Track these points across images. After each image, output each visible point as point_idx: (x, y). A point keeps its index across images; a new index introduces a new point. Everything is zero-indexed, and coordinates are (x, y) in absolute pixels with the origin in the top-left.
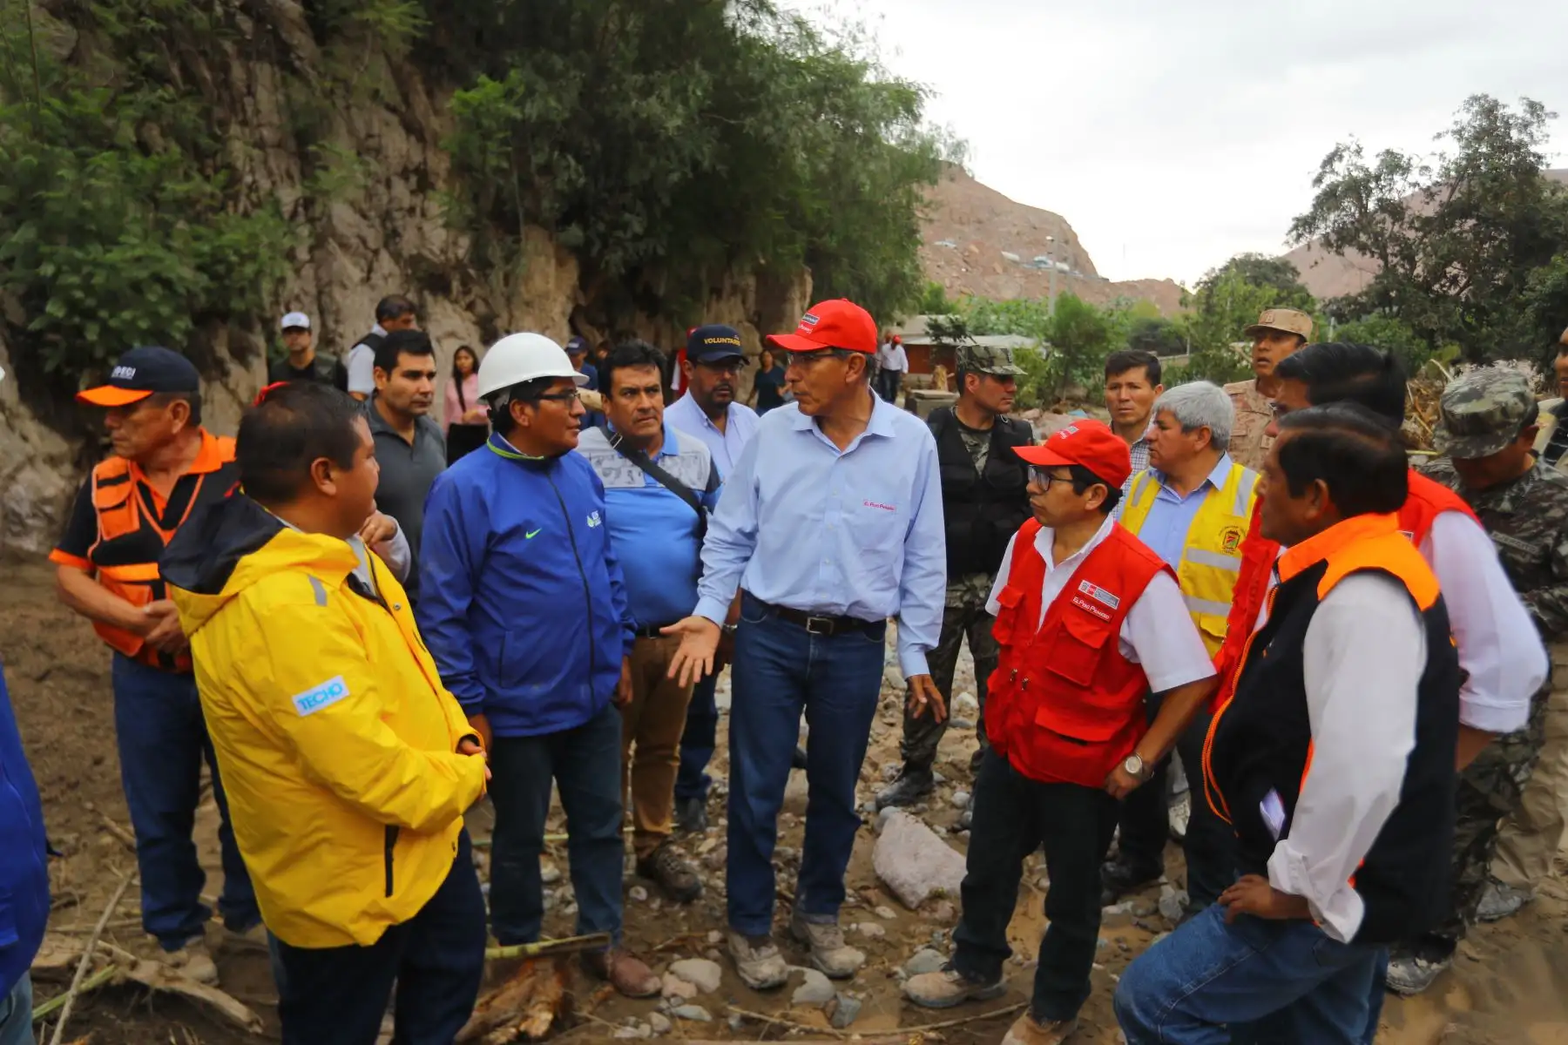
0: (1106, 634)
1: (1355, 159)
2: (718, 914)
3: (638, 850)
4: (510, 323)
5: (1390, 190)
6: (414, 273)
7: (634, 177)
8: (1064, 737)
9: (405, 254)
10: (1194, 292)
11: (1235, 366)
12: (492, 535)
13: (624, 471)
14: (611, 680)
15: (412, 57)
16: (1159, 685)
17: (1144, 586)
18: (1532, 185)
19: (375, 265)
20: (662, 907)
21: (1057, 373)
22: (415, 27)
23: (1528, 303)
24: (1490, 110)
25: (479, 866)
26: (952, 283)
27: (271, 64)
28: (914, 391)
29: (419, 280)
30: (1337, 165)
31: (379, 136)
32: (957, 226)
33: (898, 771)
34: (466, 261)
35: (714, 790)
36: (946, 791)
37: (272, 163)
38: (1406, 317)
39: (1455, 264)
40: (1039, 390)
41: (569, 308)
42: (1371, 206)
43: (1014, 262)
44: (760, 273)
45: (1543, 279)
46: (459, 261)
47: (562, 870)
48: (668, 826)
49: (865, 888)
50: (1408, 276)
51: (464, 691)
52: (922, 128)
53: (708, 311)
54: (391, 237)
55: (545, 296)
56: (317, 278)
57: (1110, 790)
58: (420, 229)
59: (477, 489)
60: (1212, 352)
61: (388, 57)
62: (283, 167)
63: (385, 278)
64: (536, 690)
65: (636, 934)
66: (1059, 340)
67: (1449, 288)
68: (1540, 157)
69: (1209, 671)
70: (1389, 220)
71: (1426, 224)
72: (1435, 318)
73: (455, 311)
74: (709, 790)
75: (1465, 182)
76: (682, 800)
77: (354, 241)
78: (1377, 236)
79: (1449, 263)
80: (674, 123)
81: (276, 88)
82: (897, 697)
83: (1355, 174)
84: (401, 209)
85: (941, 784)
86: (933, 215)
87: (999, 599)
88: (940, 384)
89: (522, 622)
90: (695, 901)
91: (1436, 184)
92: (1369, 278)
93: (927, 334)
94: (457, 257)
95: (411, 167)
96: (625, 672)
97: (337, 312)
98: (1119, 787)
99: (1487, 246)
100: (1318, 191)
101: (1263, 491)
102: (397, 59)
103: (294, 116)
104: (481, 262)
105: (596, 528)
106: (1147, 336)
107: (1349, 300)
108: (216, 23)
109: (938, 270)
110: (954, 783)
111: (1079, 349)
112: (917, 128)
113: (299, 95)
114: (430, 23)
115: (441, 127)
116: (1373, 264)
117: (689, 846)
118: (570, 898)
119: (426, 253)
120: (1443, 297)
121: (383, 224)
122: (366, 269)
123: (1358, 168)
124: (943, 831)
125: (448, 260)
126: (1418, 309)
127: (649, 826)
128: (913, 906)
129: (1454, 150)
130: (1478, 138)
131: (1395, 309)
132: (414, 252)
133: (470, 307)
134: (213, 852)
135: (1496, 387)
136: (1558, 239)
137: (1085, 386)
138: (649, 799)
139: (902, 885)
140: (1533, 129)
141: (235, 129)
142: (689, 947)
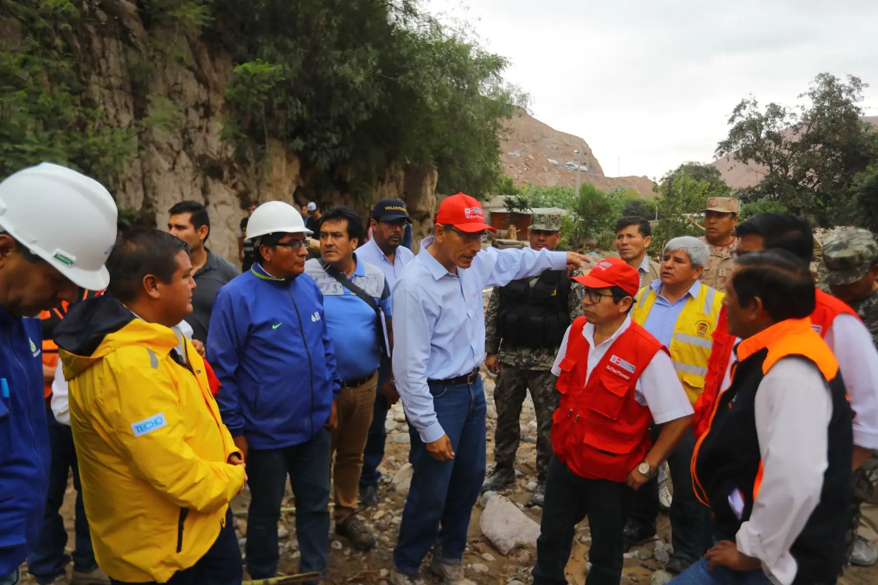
0: (627, 388)
1: (753, 108)
2: (385, 558)
3: (337, 518)
4: (258, 196)
5: (774, 127)
6: (201, 166)
7: (334, 112)
8: (601, 451)
9: (196, 154)
10: (660, 184)
11: (685, 227)
12: (251, 326)
13: (332, 286)
14: (325, 415)
15: (202, 38)
16: (659, 419)
17: (651, 359)
18: (855, 125)
19: (178, 160)
20: (351, 554)
21: (581, 230)
22: (204, 20)
23: (854, 193)
24: (830, 82)
25: (237, 528)
26: (518, 176)
27: (117, 39)
28: (497, 240)
29: (204, 170)
30: (743, 112)
31: (182, 84)
32: (521, 144)
33: (493, 468)
34: (232, 159)
35: (382, 480)
36: (523, 482)
37: (117, 99)
38: (784, 199)
39: (811, 170)
40: (571, 240)
41: (294, 188)
42: (763, 135)
43: (556, 165)
44: (406, 168)
45: (863, 179)
46: (228, 159)
47: (290, 531)
48: (355, 503)
49: (476, 542)
50: (785, 177)
51: (232, 421)
52: (503, 86)
53: (376, 191)
54: (188, 144)
55: (280, 180)
56: (143, 168)
57: (630, 484)
58: (205, 139)
59: (243, 298)
60: (671, 219)
61: (187, 37)
62: (123, 101)
63: (184, 169)
64: (277, 421)
65: (335, 571)
66: (582, 210)
67: (808, 183)
68: (859, 109)
69: (690, 411)
70: (773, 144)
71: (794, 146)
72: (800, 201)
73: (225, 188)
74: (379, 481)
75: (816, 123)
76: (363, 487)
77: (165, 146)
78: (766, 153)
79: (808, 170)
80: (359, 79)
81: (119, 54)
82: (492, 423)
83: (753, 117)
84: (193, 127)
85: (519, 477)
86: (508, 137)
87: (560, 366)
88: (512, 236)
89: (269, 379)
90: (372, 550)
91: (800, 123)
92: (761, 177)
93: (504, 206)
94: (227, 156)
95: (200, 103)
96: (334, 409)
97: (154, 188)
98: (635, 482)
99: (829, 160)
100: (732, 126)
101: (726, 303)
102: (193, 38)
103: (130, 71)
104: (242, 160)
105: (317, 322)
106: (632, 209)
107: (751, 190)
108: (83, 14)
109: (511, 169)
110: (528, 476)
111: (593, 215)
112: (500, 86)
113: (134, 59)
114: (214, 19)
115: (219, 79)
116: (765, 169)
117: (368, 515)
118: (294, 548)
119: (208, 154)
120: (804, 189)
121: (183, 136)
122: (172, 162)
123: (756, 113)
124: (522, 506)
125: (221, 158)
126: (790, 195)
127: (344, 504)
128: (505, 553)
129: (810, 105)
130: (824, 96)
131: (777, 195)
132: (201, 153)
133: (234, 186)
134: (71, 519)
135: (855, 241)
136: (870, 156)
137: (597, 238)
138: (343, 486)
139: (498, 540)
140: (855, 93)
141: (94, 78)
142: (368, 579)
